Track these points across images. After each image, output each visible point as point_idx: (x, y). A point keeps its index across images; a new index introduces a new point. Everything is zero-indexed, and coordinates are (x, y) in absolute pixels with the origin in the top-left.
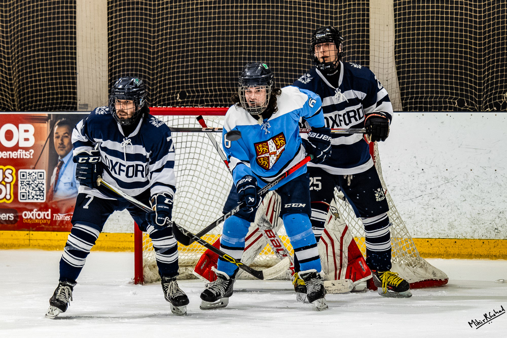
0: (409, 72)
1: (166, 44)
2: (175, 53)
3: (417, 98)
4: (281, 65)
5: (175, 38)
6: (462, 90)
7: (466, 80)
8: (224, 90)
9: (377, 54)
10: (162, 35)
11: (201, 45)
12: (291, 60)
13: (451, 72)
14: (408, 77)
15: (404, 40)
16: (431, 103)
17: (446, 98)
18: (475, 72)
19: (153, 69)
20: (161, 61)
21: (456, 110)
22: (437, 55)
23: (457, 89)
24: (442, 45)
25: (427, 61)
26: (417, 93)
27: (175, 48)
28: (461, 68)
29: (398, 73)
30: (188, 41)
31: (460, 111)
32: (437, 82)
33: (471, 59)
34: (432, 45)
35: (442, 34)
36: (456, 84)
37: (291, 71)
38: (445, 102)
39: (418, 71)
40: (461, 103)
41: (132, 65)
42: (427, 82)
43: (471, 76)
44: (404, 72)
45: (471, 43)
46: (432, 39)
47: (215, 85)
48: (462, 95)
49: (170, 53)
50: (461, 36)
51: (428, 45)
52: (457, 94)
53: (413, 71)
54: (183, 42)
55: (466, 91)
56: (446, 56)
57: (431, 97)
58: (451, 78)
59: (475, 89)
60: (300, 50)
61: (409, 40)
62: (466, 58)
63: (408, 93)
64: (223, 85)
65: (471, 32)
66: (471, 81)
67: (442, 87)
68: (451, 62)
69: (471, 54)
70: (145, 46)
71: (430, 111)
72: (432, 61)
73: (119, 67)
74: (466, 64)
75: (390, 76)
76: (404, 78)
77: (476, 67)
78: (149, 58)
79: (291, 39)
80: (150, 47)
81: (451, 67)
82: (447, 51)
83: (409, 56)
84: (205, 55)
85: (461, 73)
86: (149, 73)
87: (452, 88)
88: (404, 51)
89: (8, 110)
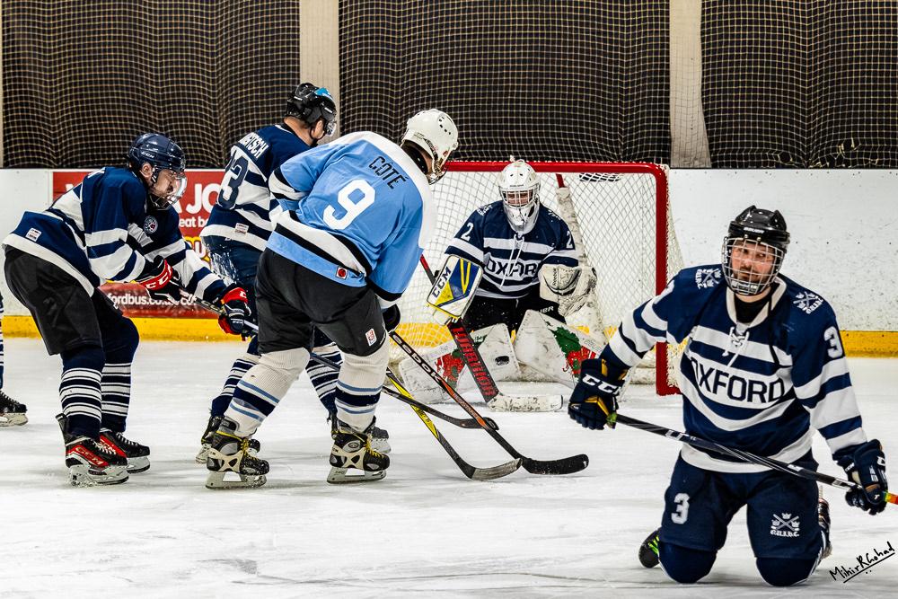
0: (719, 118)
1: (413, 83)
2: (423, 94)
3: (728, 151)
4: (558, 108)
5: (424, 74)
6: (786, 141)
7: (792, 129)
8: (485, 141)
9: (679, 95)
10: (408, 71)
11: (457, 83)
12: (569, 103)
13: (773, 119)
14: (718, 125)
15: (713, 78)
16: (746, 157)
17: (766, 151)
18: (803, 119)
19: (396, 115)
20: (407, 104)
21: (778, 166)
22: (755, 97)
23: (779, 140)
24: (761, 84)
25: (742, 104)
26: (730, 145)
27: (424, 87)
28: (785, 114)
29: (706, 120)
30: (440, 78)
31: (783, 167)
32: (754, 131)
33: (798, 103)
34: (749, 83)
35: (762, 70)
36: (779, 133)
37: (570, 116)
38: (765, 157)
39: (730, 118)
40: (785, 158)
41: (370, 109)
42: (742, 131)
43: (798, 124)
44: (713, 119)
45: (798, 82)
46: (749, 76)
47: (473, 135)
48: (786, 148)
49: (418, 95)
50: (786, 72)
51: (743, 83)
52: (780, 147)
53: (725, 118)
54: (435, 79)
55: (792, 143)
56: (767, 98)
57: (747, 151)
58: (773, 126)
59: (803, 140)
60: (581, 90)
61: (719, 78)
62: (791, 101)
63: (717, 146)
64: (484, 134)
65: (798, 68)
66: (797, 131)
67: (761, 138)
68: (773, 105)
69: (798, 95)
70: (387, 85)
71: (746, 167)
72: (749, 104)
73: (354, 112)
74: (791, 108)
75: (695, 124)
76: (712, 126)
77: (803, 112)
78: (392, 100)
79: (570, 76)
80: (392, 87)
81: (773, 112)
82: (767, 91)
83: (719, 98)
84: (462, 96)
85: (785, 120)
86: (391, 120)
87: (773, 139)
88: (713, 92)
89: (213, 167)
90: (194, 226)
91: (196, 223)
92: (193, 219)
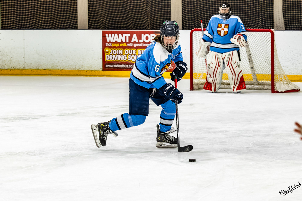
3: (290, 26)
10: (201, 3)
20: (200, 12)
25: (294, 13)
41: (190, 14)
42: (294, 20)
49: (204, 10)
53: (289, 16)
61: (287, 5)
63: (287, 24)
70: (195, 7)
73: (186, 14)
75: (281, 18)
76: (285, 19)
78: (196, 11)
86: (196, 17)
88: (286, 9)
89: (147, 29)
90: (142, 46)
91: (142, 45)
92: (141, 44)
